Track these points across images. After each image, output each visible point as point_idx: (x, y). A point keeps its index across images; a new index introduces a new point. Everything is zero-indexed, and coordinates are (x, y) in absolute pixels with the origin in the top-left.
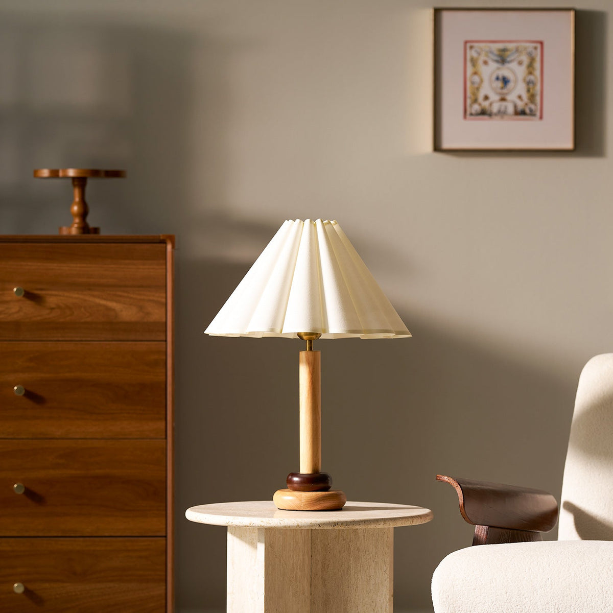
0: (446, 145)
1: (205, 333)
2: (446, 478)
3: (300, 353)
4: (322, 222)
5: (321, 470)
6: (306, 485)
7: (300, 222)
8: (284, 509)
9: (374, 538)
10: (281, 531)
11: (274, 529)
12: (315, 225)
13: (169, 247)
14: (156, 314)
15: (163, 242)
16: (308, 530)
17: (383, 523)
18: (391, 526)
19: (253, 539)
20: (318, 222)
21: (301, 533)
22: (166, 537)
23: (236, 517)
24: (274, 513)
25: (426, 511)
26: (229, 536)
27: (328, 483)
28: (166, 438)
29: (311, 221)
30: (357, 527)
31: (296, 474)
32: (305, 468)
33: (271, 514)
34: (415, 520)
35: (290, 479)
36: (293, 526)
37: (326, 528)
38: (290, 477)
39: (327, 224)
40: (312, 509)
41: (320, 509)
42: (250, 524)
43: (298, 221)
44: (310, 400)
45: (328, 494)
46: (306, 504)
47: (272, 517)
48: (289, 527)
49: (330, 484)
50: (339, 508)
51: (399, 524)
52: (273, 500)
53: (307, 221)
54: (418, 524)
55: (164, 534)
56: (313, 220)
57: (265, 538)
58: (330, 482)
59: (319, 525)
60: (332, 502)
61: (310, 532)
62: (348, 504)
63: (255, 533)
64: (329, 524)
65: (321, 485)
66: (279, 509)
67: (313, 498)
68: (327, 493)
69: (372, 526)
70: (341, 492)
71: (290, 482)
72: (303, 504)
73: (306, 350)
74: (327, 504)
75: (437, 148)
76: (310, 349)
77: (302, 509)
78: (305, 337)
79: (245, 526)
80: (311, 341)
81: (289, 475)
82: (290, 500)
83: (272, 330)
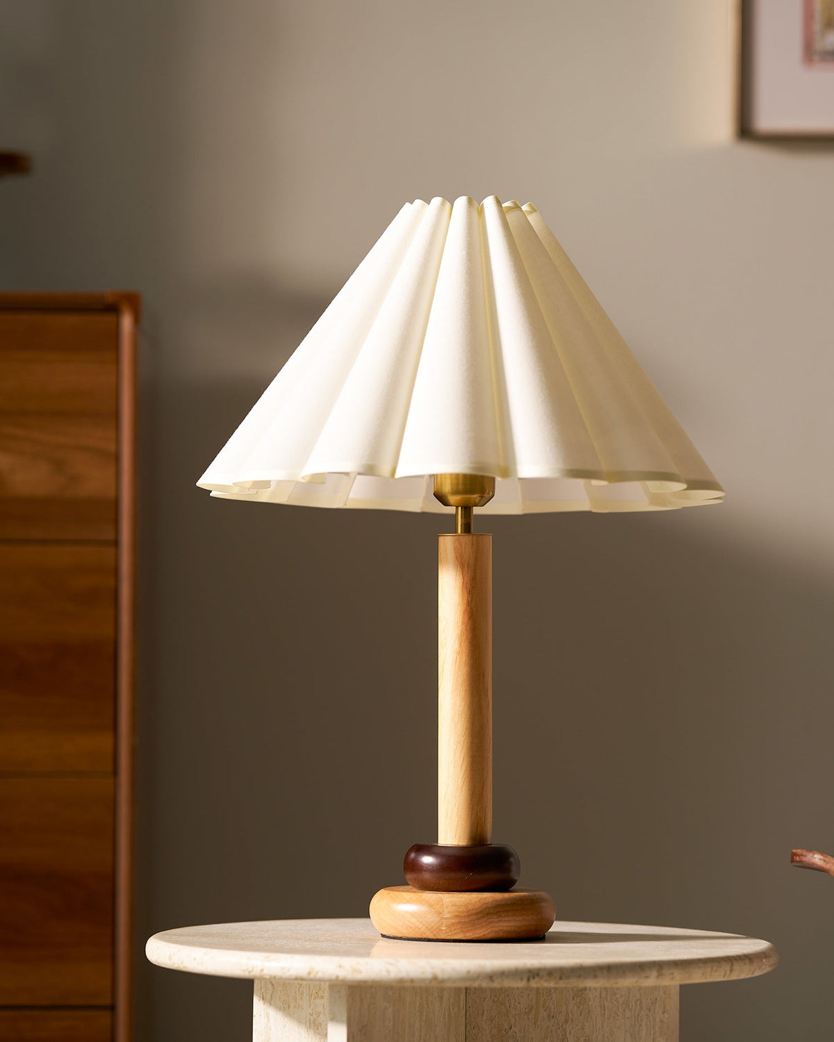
1: (198, 484)
2: (817, 859)
3: (441, 539)
4: (499, 203)
5: (492, 839)
6: (453, 875)
7: (443, 204)
8: (399, 935)
9: (628, 1014)
10: (390, 993)
11: (371, 987)
12: (481, 212)
13: (127, 322)
14: (94, 481)
15: (112, 308)
16: (458, 990)
17: (654, 973)
18: (674, 981)
19: (318, 1014)
20: (489, 203)
21: (441, 998)
22: (112, 1008)
23: (273, 956)
24: (373, 947)
25: (759, 945)
26: (259, 1007)
27: (508, 870)
28: (115, 773)
29: (470, 202)
30: (590, 983)
31: (430, 848)
32: (451, 830)
33: (363, 949)
34: (737, 967)
35: (414, 860)
36: (423, 980)
37: (508, 983)
38: (413, 855)
39: (510, 209)
40: (469, 936)
41: (489, 936)
42: (309, 973)
43: (437, 201)
44: (464, 657)
45: (510, 899)
46: (453, 924)
47: (368, 954)
48: (412, 981)
49: (514, 875)
50: (536, 936)
51: (697, 977)
52: (368, 916)
53: (461, 202)
54: (743, 976)
55: (108, 1002)
56: (475, 199)
57: (349, 1010)
58: (514, 868)
59: (491, 976)
60: (520, 918)
61: (463, 996)
62: (558, 927)
63: (323, 997)
64: (516, 973)
65: (493, 876)
66: (383, 936)
67: (471, 908)
68: (506, 895)
69: (628, 982)
70: (542, 894)
71: (413, 867)
72: (445, 922)
73: (456, 532)
74: (507, 924)
75: (745, 130)
76: (467, 529)
77: (442, 937)
78: (452, 499)
79: (296, 979)
80: (467, 509)
81: (410, 851)
82: (413, 914)
83: (369, 470)
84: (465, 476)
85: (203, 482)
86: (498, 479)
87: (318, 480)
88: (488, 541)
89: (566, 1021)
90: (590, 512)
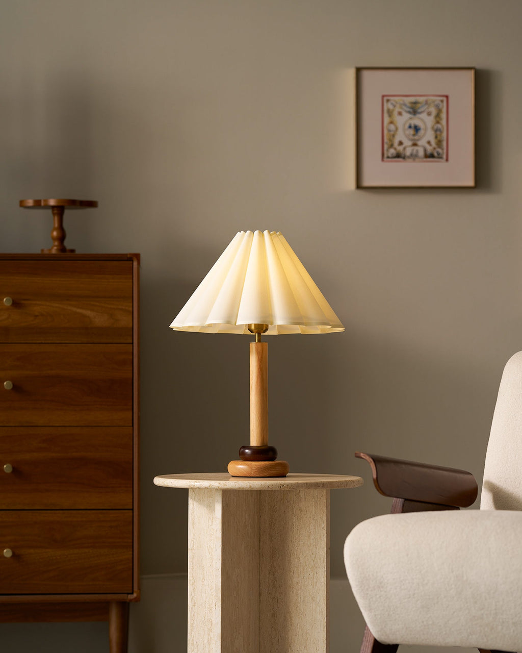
0: (367, 183)
1: (169, 327)
3: (251, 344)
4: (269, 232)
5: (269, 444)
6: (256, 456)
7: (251, 233)
8: (238, 476)
11: (229, 491)
12: (263, 235)
13: (135, 264)
14: (124, 321)
15: (130, 260)
16: (257, 491)
20: (266, 232)
22: (133, 509)
23: (198, 481)
24: (229, 479)
25: (357, 478)
26: (190, 501)
27: (274, 454)
28: (133, 426)
29: (259, 232)
31: (248, 447)
32: (254, 441)
33: (227, 479)
37: (274, 489)
38: (242, 450)
39: (273, 234)
40: (261, 475)
41: (268, 476)
42: (209, 487)
43: (248, 232)
45: (274, 464)
46: (256, 472)
48: (243, 488)
49: (276, 456)
50: (283, 476)
53: (256, 232)
55: (131, 508)
56: (262, 231)
57: (222, 499)
58: (276, 453)
59: (268, 487)
60: (278, 470)
62: (290, 473)
66: (232, 476)
67: (261, 466)
68: (273, 462)
70: (285, 462)
71: (244, 453)
72: (253, 471)
73: (256, 342)
74: (274, 472)
75: (359, 186)
76: (259, 341)
77: (252, 476)
78: (254, 331)
79: (205, 488)
80: (259, 334)
81: (241, 448)
82: (242, 469)
83: (228, 322)
84: (258, 324)
85: (171, 326)
86: (269, 325)
87: (210, 326)
88: (266, 345)
89: (293, 503)
90: (300, 334)
